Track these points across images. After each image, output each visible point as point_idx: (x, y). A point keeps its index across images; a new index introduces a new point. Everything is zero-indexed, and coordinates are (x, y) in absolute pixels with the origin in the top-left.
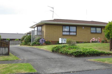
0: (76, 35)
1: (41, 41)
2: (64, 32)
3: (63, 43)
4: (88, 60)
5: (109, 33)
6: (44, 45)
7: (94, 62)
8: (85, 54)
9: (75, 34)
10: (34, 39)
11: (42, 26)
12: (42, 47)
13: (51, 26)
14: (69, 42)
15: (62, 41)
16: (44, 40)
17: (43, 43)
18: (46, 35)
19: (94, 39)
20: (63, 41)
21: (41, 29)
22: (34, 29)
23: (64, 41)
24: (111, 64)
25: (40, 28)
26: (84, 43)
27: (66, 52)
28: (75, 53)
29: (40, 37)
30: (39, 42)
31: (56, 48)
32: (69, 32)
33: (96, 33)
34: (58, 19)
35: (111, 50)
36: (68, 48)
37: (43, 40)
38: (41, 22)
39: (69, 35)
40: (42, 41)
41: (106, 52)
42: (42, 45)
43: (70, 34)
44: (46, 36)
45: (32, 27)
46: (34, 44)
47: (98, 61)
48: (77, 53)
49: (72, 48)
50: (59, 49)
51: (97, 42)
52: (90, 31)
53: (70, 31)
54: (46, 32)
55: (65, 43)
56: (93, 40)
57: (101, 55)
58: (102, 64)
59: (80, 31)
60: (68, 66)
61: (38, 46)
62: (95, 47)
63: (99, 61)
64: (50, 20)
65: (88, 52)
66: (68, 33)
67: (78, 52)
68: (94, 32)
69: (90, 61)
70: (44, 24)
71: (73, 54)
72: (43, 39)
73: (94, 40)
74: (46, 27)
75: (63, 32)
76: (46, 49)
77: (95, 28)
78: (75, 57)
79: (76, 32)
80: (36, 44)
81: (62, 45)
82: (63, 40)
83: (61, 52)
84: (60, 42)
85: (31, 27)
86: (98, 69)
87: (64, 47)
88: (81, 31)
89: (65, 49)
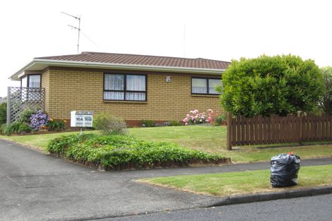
0: (146, 100)
1: (34, 119)
2: (108, 91)
3: (84, 126)
4: (137, 181)
5: (231, 95)
6: (43, 133)
7: (149, 189)
8: (139, 160)
9: (142, 97)
10: (17, 115)
11: (41, 75)
12: (29, 140)
13: (67, 72)
14: (102, 125)
15: (78, 119)
16: (44, 116)
17: (42, 126)
18: (50, 102)
19: (195, 113)
20: (82, 120)
21: (39, 81)
22: (20, 82)
23: (86, 119)
24: (198, 193)
25: (35, 80)
26: (171, 125)
27: (83, 154)
28: (107, 157)
29: (35, 108)
30: (30, 122)
31: (58, 142)
32: (125, 91)
33: (208, 94)
34: (93, 53)
35: (231, 149)
36: (92, 143)
37: (42, 117)
38: (34, 62)
39: (125, 102)
40: (39, 119)
41: (208, 156)
42: (37, 133)
43: (127, 99)
44: (51, 105)
45: (14, 78)
46: (15, 130)
47: (165, 183)
48: (113, 157)
49: (104, 141)
50: (66, 146)
51: (204, 122)
52: (188, 88)
53: (128, 89)
54: (51, 93)
55: (89, 126)
56: (193, 118)
57: (192, 165)
58: (170, 194)
59: (157, 88)
60: (58, 201)
61: (24, 134)
62: (187, 138)
63: (166, 186)
64: (65, 56)
65: (148, 155)
66: (120, 96)
67: (115, 154)
68: (202, 93)
69: (140, 185)
70: (46, 68)
71: (100, 160)
72: (43, 113)
73: (195, 115)
74: (51, 77)
75: (104, 91)
76: (37, 145)
77: (204, 81)
78: (107, 170)
79: (146, 92)
80: (19, 131)
81: (81, 133)
82: (84, 117)
83: (72, 156)
84: (73, 124)
85: (12, 77)
86: (148, 213)
87: (84, 138)
88: (160, 90)
89: (83, 146)
